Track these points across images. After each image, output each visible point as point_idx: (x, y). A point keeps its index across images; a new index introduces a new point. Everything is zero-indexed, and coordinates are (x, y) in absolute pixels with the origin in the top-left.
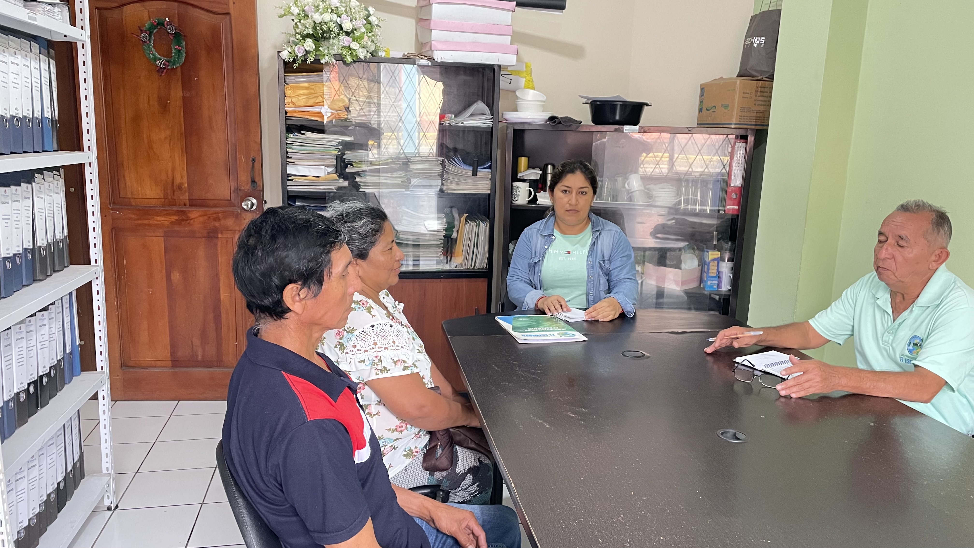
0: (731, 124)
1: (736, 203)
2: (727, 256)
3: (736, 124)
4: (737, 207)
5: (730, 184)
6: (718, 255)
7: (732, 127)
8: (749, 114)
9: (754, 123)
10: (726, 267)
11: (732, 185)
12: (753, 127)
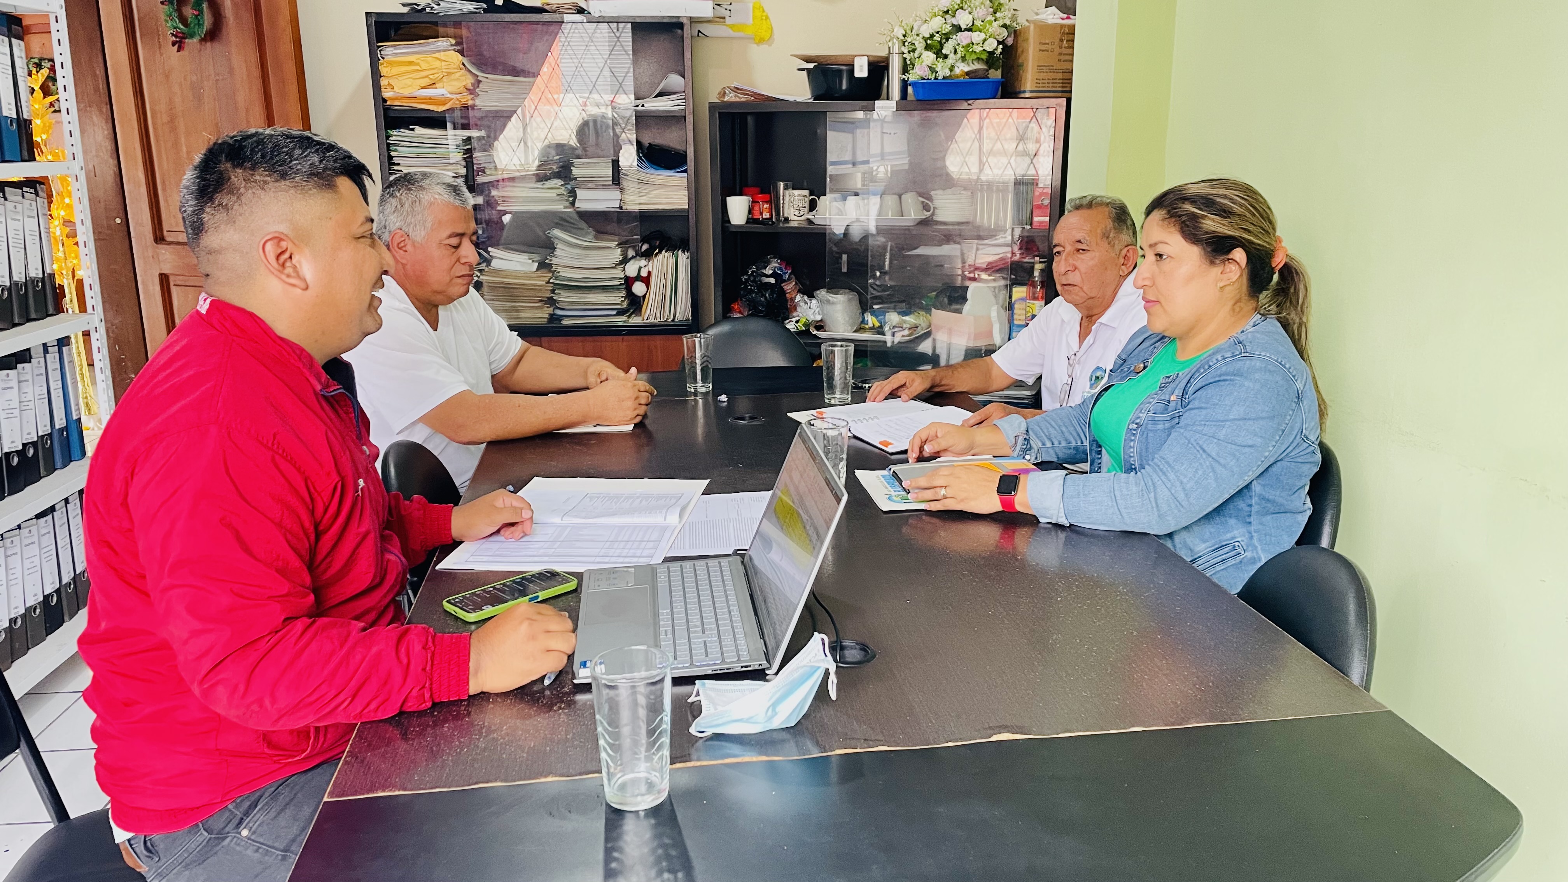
0: (1025, 92)
1: (1047, 212)
3: (1033, 92)
4: (1047, 219)
7: (1030, 96)
8: (1052, 76)
9: (1060, 89)
11: (1039, 185)
12: (1059, 95)
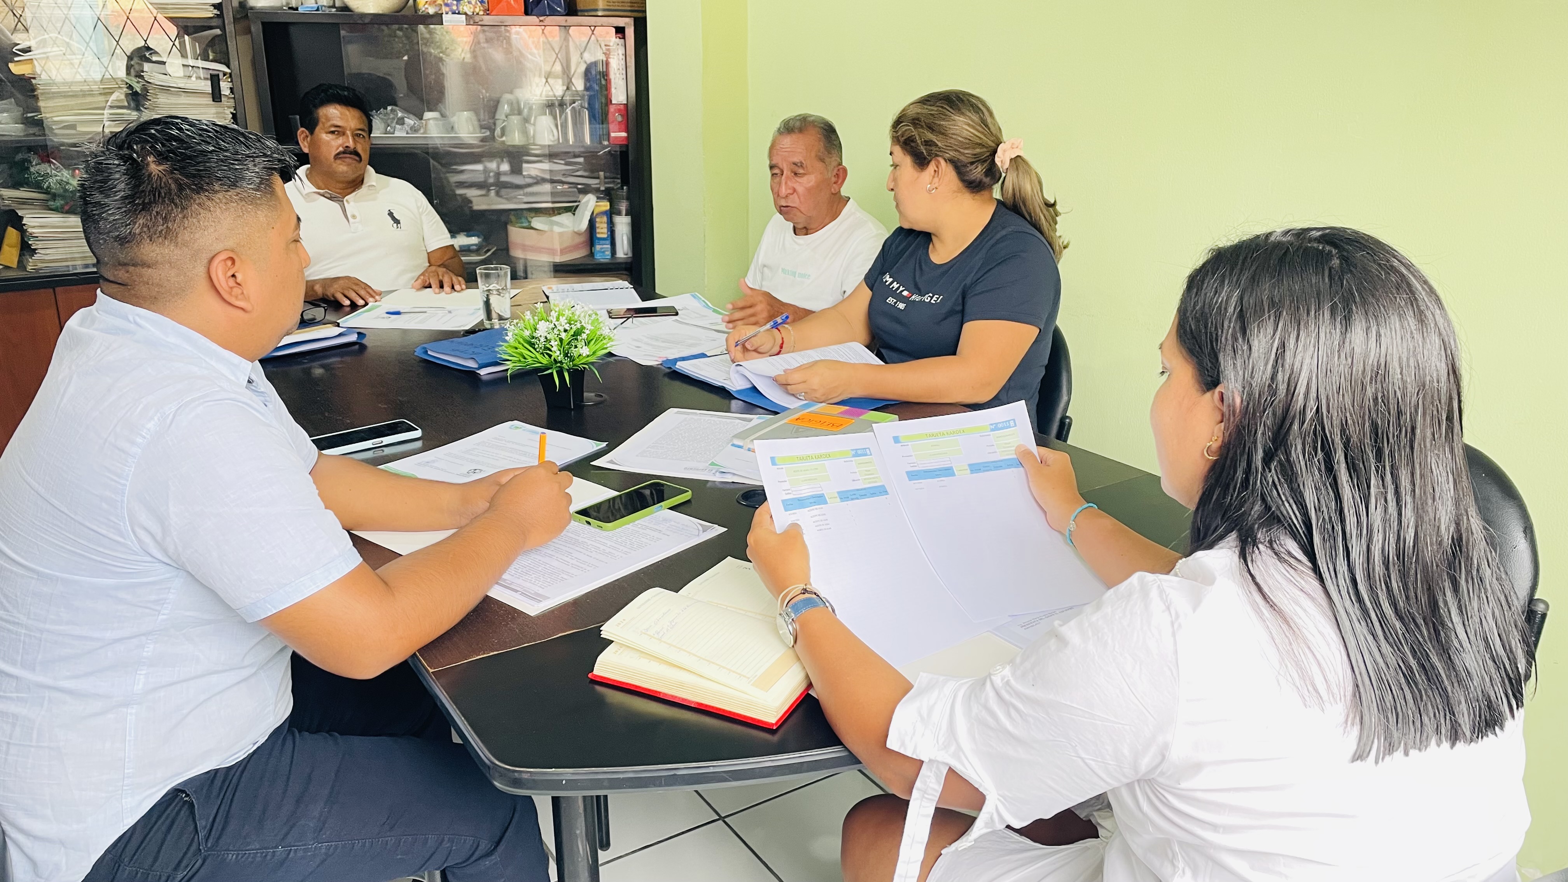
0: (596, 10)
1: (623, 127)
2: (623, 206)
3: (604, 10)
4: (624, 134)
5: (611, 101)
6: (607, 206)
7: (600, 14)
9: (629, 8)
10: (623, 224)
11: (613, 102)
12: (629, 14)
